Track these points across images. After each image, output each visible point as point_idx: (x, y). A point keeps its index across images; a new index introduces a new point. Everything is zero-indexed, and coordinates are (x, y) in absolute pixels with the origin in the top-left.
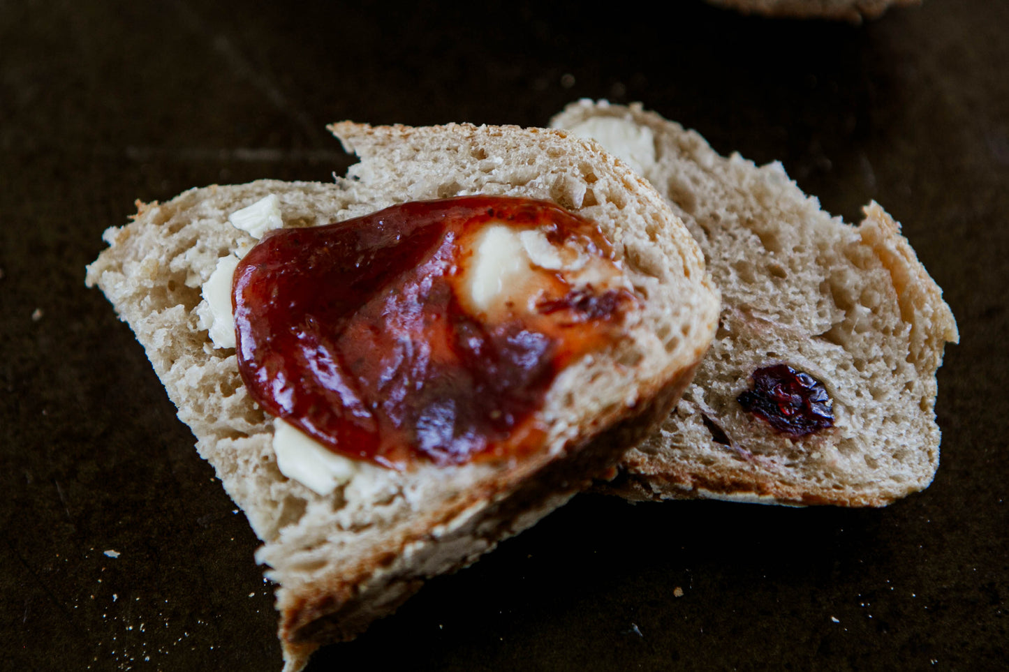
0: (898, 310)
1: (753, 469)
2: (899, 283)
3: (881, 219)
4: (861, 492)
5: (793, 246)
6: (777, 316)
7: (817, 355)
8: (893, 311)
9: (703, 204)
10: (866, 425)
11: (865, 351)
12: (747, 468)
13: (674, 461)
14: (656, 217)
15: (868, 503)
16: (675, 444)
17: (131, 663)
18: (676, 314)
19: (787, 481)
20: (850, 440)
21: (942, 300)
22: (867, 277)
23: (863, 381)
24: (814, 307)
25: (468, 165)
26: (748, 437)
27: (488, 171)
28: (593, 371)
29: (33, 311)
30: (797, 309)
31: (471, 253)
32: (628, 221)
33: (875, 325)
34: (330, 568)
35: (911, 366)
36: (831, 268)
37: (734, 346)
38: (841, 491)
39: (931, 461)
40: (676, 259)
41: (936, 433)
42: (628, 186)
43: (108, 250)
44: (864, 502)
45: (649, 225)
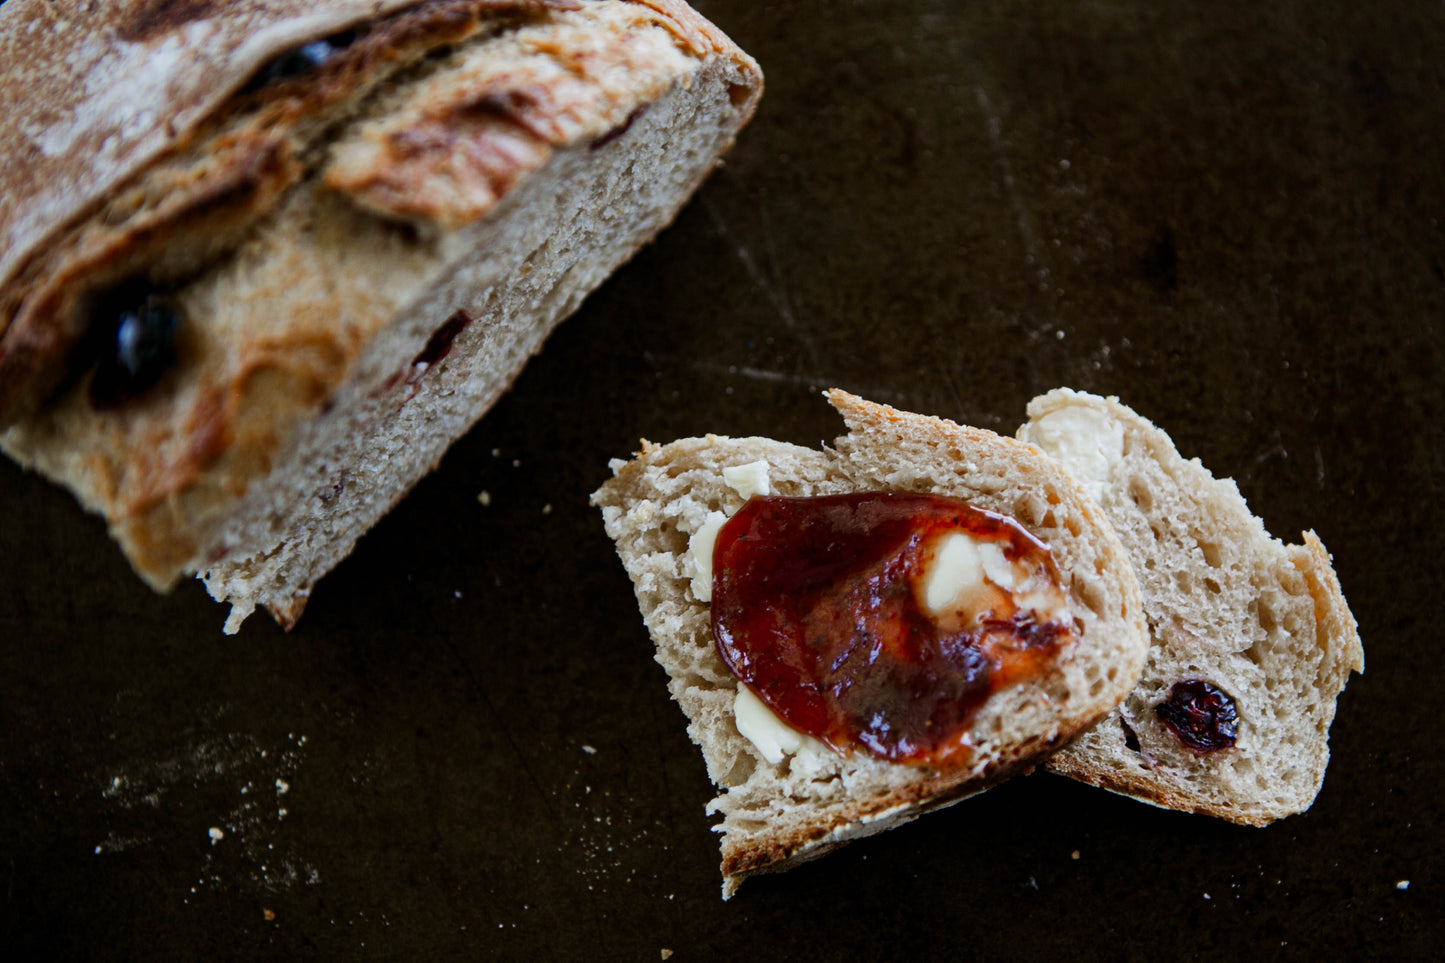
0: (1315, 638)
1: (1156, 779)
2: (1321, 610)
3: (1315, 550)
4: (1246, 812)
5: (1232, 563)
6: (1205, 631)
7: (1234, 673)
8: (1310, 637)
9: (1159, 507)
10: (1265, 745)
11: (1278, 671)
12: (1151, 777)
13: (1088, 762)
14: (1106, 551)
15: (1250, 823)
16: (1091, 745)
17: (595, 852)
18: (1106, 655)
19: (1184, 793)
20: (1248, 760)
21: (1356, 633)
22: (1293, 601)
23: (1270, 701)
24: (1241, 624)
25: (944, 464)
26: (1156, 745)
27: (961, 473)
28: (1023, 699)
29: (543, 506)
30: (1225, 626)
31: (933, 557)
32: (1080, 551)
33: (1291, 648)
34: (768, 830)
35: (1316, 690)
36: (1262, 589)
37: (1161, 654)
38: (1229, 809)
39: (1315, 783)
40: (1117, 597)
41: (1325, 755)
42: (1085, 514)
43: (612, 480)
44: (1248, 822)
45: (1098, 557)
